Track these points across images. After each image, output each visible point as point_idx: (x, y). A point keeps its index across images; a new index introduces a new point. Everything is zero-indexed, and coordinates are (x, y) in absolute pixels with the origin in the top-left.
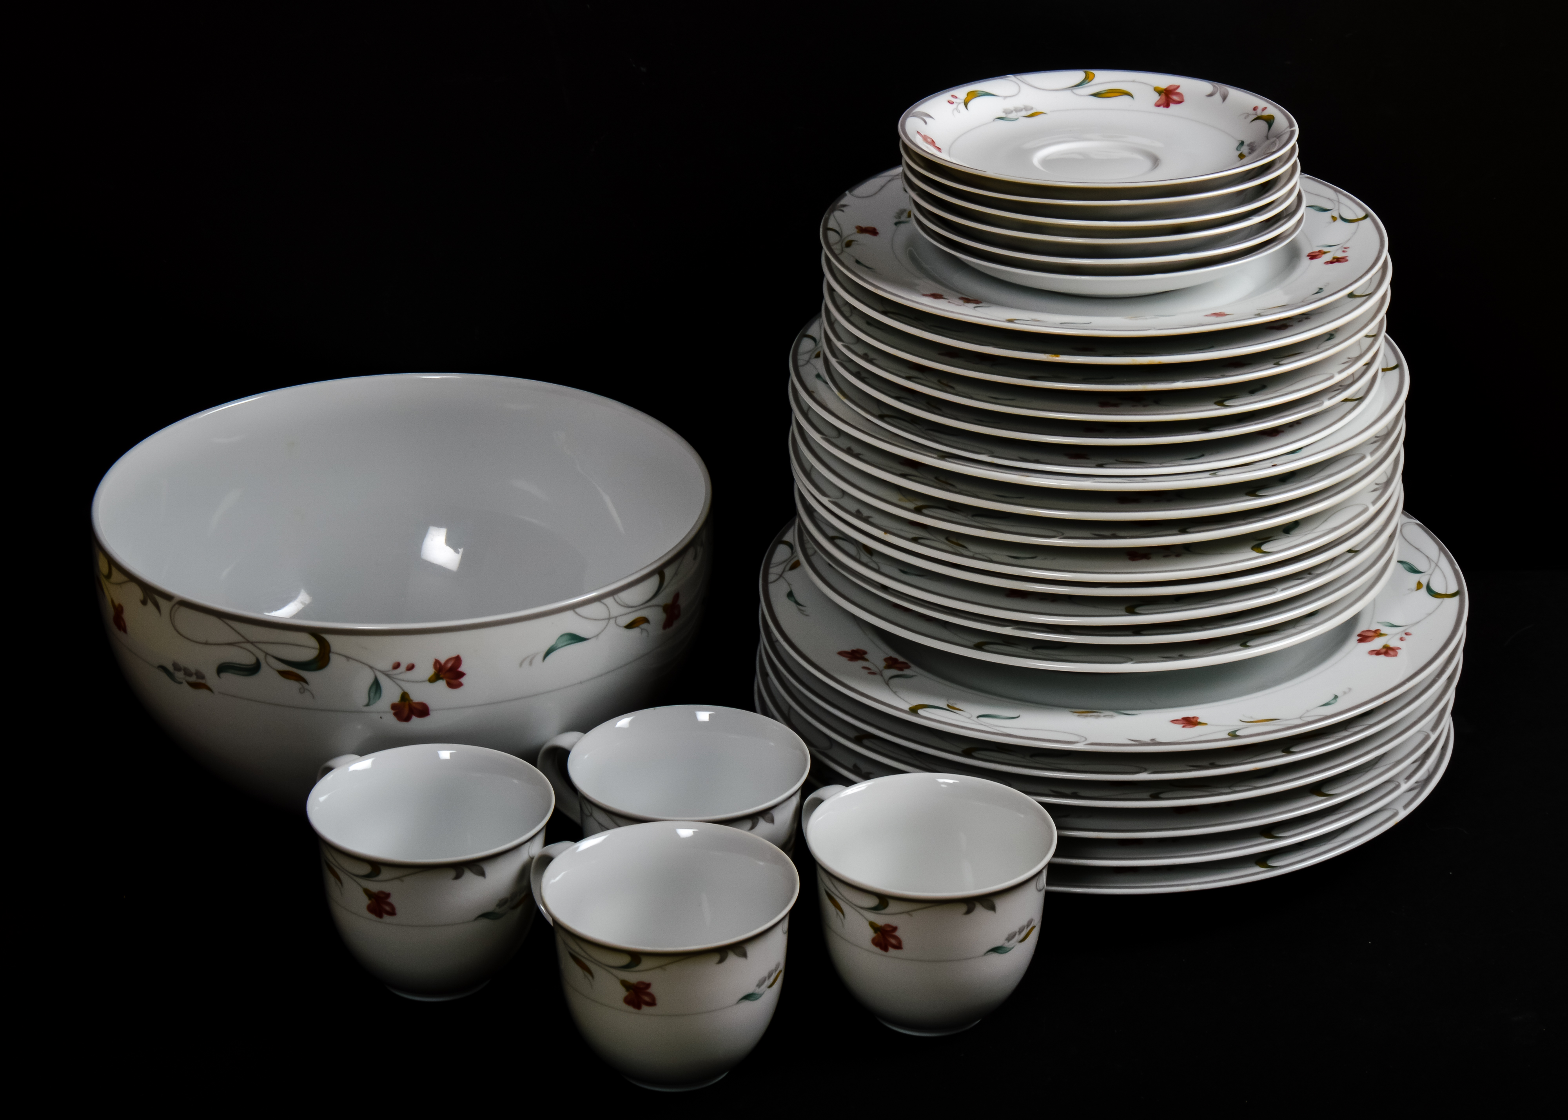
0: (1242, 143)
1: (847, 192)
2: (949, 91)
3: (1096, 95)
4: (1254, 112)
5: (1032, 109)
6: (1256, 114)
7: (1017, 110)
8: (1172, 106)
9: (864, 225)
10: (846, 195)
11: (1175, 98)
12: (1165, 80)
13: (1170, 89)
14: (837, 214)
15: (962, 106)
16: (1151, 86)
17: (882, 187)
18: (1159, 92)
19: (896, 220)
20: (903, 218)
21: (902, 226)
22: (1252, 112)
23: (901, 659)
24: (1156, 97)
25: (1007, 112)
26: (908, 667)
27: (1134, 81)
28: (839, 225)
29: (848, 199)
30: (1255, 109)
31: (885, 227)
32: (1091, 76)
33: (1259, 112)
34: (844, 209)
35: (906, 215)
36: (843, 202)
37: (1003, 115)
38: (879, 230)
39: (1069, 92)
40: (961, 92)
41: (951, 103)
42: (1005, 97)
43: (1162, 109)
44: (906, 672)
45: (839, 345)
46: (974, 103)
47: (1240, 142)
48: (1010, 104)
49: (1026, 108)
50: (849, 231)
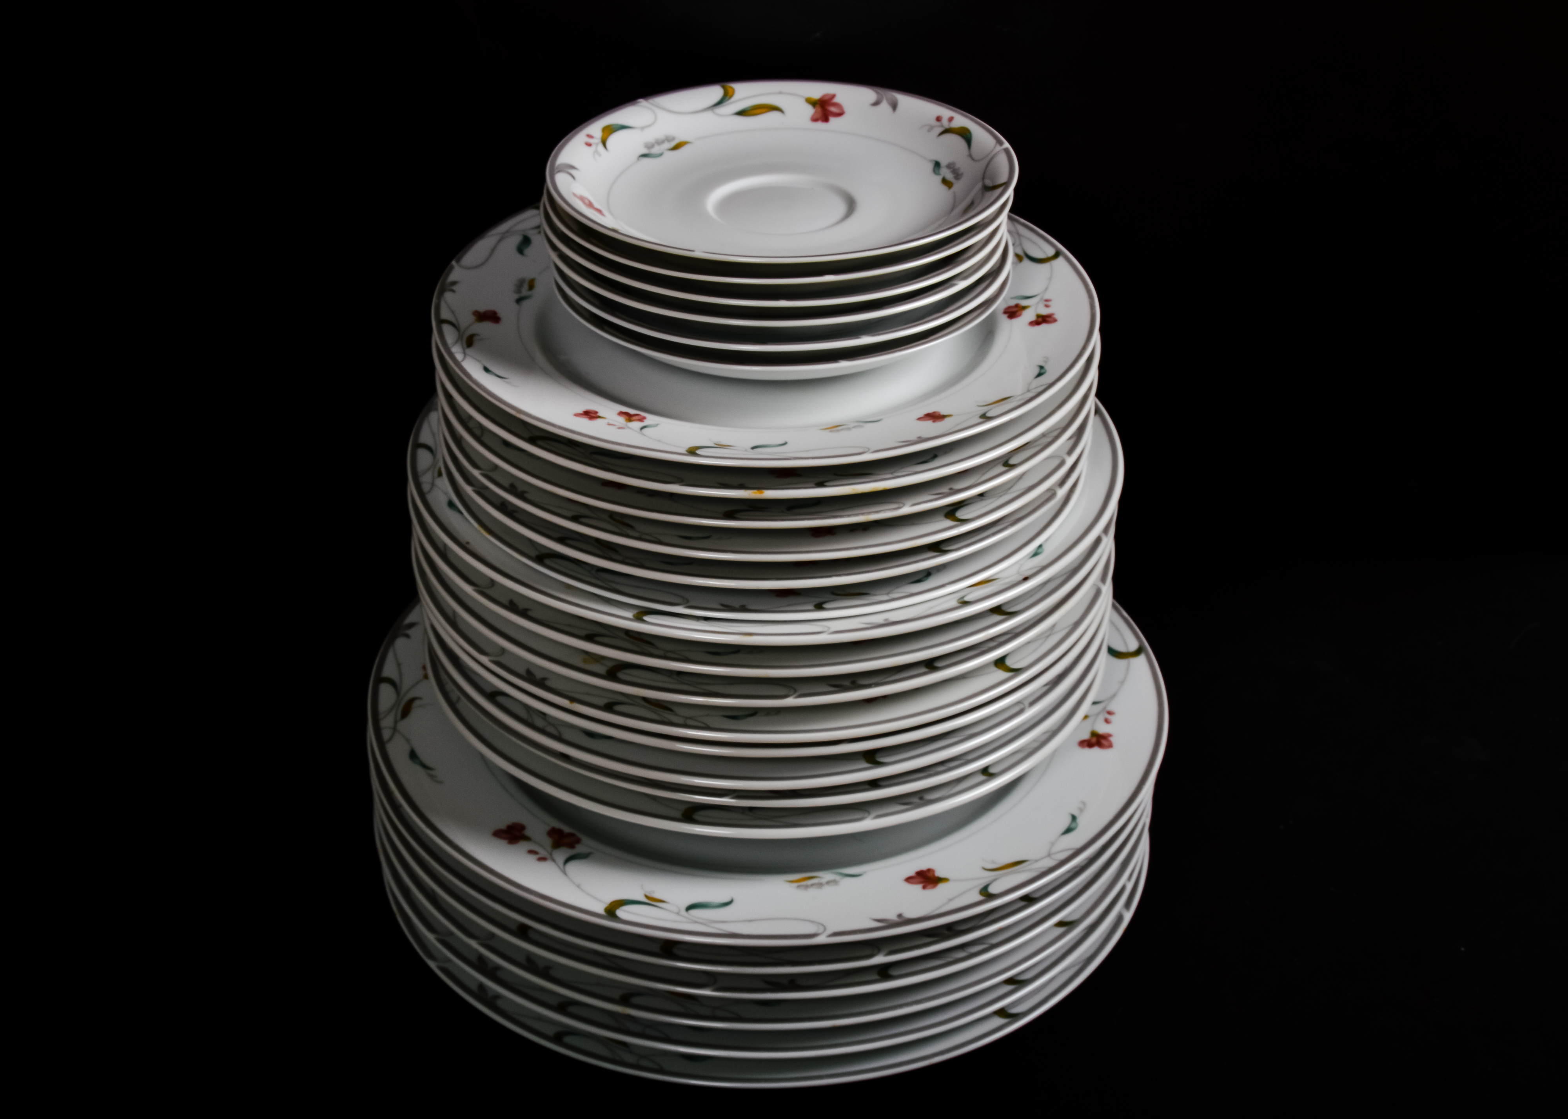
0: (937, 165)
1: (454, 263)
2: (581, 130)
3: (742, 113)
4: (938, 124)
5: (674, 139)
6: (942, 126)
7: (659, 142)
8: (833, 120)
9: (482, 308)
10: (452, 268)
11: (833, 109)
12: (818, 89)
13: (827, 98)
14: (448, 295)
15: (601, 146)
16: (801, 96)
17: (493, 250)
18: (813, 103)
19: (516, 296)
20: (525, 292)
21: (525, 303)
22: (934, 123)
23: (567, 829)
24: (810, 111)
25: (649, 146)
26: (578, 841)
27: (780, 93)
28: (453, 312)
29: (457, 273)
30: (939, 119)
31: (505, 307)
32: (730, 91)
33: (945, 123)
34: (454, 288)
35: (526, 287)
36: (452, 277)
37: (645, 151)
38: (501, 313)
39: (709, 115)
40: (595, 128)
41: (589, 145)
42: (643, 128)
43: (820, 125)
44: (580, 849)
45: (476, 473)
46: (614, 140)
47: (934, 162)
48: (651, 135)
49: (668, 139)
50: (466, 319)
